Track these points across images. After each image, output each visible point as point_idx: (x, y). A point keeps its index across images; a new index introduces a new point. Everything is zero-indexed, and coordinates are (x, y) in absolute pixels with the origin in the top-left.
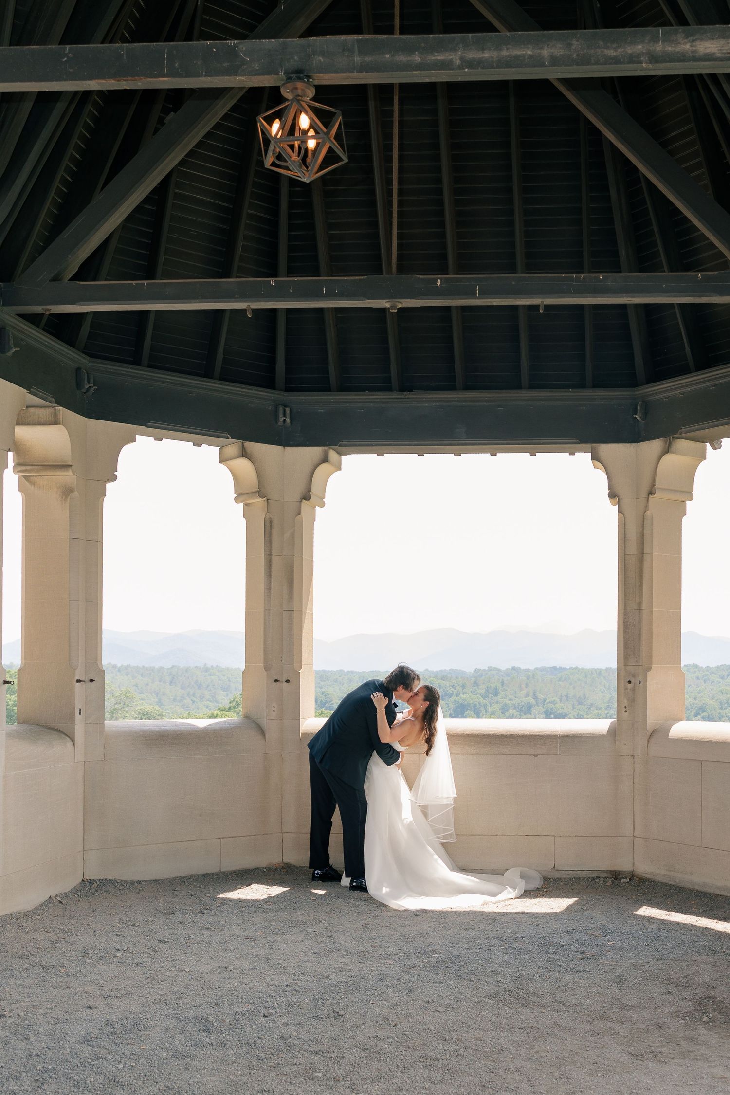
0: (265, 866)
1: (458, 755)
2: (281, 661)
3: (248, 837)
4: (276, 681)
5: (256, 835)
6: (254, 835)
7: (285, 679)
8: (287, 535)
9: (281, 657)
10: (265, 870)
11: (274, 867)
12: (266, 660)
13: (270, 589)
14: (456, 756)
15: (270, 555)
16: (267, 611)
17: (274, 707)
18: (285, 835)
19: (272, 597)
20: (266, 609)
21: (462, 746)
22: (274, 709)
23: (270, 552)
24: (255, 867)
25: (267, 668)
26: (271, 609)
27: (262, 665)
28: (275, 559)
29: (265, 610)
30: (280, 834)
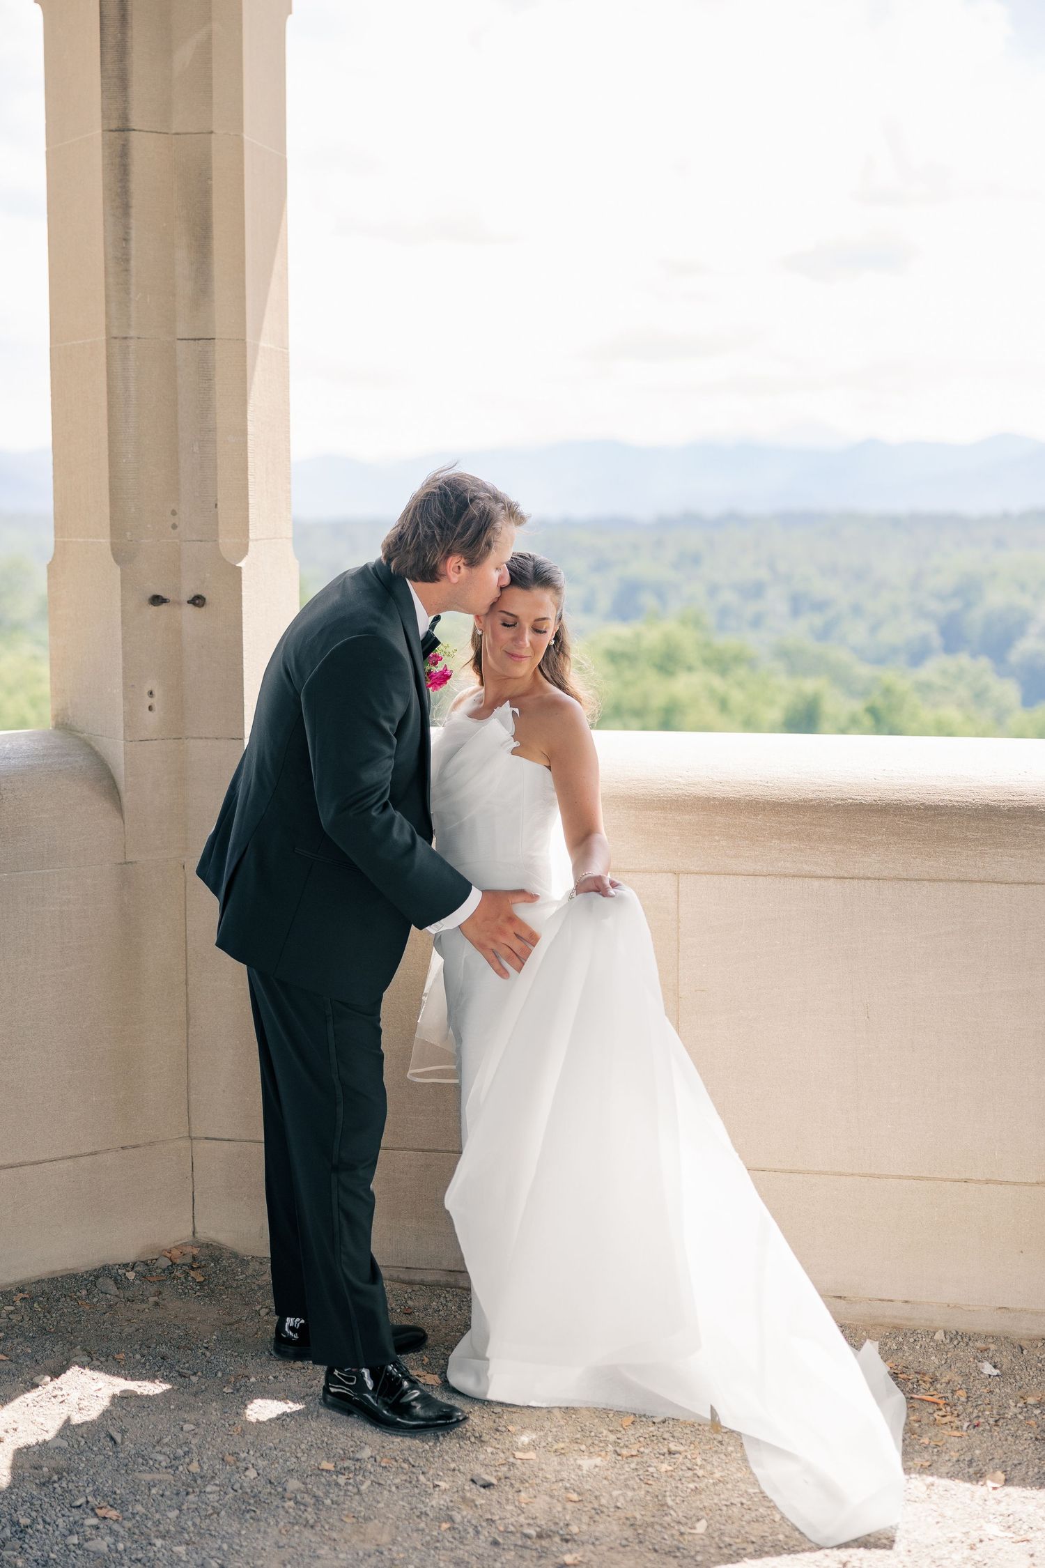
0: (130, 1257)
1: (823, 882)
2: (174, 527)
3: (69, 1163)
4: (157, 600)
5: (95, 1153)
6: (91, 1154)
7: (188, 594)
8: (184, 55)
9: (174, 513)
10: (131, 1275)
11: (165, 1263)
12: (117, 527)
13: (127, 261)
14: (816, 883)
15: (124, 129)
16: (117, 341)
17: (151, 693)
18: (201, 1146)
19: (133, 289)
20: (115, 332)
21: (837, 847)
22: (149, 701)
23: (125, 117)
24: (97, 1265)
25: (122, 555)
26: (132, 333)
27: (105, 542)
28: (144, 149)
29: (110, 339)
30: (185, 1144)
